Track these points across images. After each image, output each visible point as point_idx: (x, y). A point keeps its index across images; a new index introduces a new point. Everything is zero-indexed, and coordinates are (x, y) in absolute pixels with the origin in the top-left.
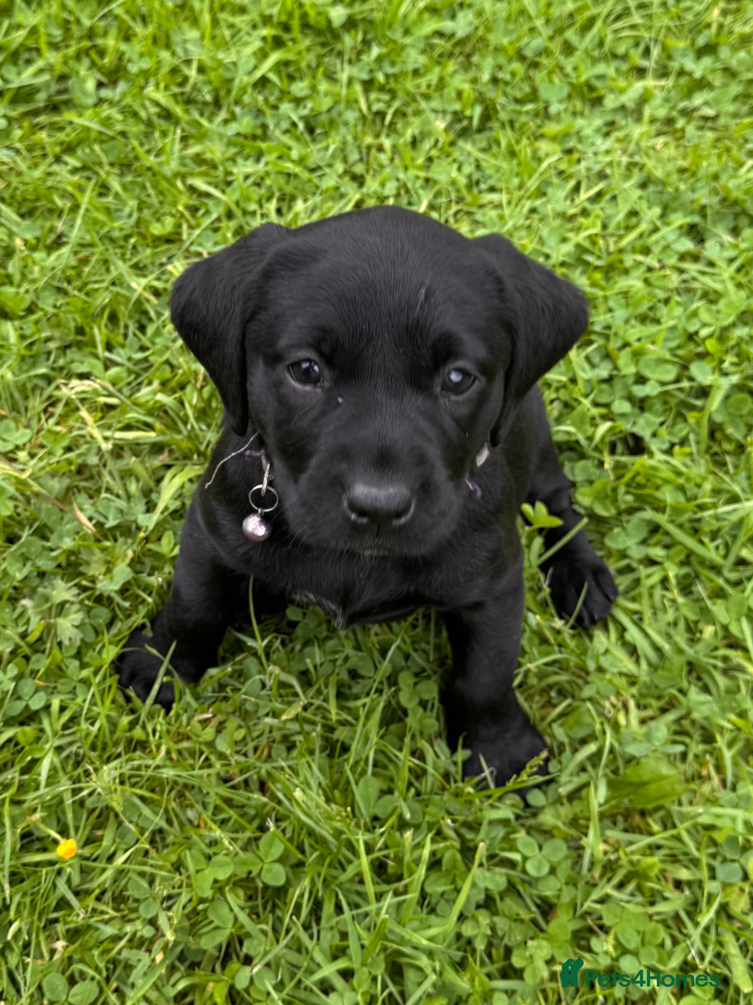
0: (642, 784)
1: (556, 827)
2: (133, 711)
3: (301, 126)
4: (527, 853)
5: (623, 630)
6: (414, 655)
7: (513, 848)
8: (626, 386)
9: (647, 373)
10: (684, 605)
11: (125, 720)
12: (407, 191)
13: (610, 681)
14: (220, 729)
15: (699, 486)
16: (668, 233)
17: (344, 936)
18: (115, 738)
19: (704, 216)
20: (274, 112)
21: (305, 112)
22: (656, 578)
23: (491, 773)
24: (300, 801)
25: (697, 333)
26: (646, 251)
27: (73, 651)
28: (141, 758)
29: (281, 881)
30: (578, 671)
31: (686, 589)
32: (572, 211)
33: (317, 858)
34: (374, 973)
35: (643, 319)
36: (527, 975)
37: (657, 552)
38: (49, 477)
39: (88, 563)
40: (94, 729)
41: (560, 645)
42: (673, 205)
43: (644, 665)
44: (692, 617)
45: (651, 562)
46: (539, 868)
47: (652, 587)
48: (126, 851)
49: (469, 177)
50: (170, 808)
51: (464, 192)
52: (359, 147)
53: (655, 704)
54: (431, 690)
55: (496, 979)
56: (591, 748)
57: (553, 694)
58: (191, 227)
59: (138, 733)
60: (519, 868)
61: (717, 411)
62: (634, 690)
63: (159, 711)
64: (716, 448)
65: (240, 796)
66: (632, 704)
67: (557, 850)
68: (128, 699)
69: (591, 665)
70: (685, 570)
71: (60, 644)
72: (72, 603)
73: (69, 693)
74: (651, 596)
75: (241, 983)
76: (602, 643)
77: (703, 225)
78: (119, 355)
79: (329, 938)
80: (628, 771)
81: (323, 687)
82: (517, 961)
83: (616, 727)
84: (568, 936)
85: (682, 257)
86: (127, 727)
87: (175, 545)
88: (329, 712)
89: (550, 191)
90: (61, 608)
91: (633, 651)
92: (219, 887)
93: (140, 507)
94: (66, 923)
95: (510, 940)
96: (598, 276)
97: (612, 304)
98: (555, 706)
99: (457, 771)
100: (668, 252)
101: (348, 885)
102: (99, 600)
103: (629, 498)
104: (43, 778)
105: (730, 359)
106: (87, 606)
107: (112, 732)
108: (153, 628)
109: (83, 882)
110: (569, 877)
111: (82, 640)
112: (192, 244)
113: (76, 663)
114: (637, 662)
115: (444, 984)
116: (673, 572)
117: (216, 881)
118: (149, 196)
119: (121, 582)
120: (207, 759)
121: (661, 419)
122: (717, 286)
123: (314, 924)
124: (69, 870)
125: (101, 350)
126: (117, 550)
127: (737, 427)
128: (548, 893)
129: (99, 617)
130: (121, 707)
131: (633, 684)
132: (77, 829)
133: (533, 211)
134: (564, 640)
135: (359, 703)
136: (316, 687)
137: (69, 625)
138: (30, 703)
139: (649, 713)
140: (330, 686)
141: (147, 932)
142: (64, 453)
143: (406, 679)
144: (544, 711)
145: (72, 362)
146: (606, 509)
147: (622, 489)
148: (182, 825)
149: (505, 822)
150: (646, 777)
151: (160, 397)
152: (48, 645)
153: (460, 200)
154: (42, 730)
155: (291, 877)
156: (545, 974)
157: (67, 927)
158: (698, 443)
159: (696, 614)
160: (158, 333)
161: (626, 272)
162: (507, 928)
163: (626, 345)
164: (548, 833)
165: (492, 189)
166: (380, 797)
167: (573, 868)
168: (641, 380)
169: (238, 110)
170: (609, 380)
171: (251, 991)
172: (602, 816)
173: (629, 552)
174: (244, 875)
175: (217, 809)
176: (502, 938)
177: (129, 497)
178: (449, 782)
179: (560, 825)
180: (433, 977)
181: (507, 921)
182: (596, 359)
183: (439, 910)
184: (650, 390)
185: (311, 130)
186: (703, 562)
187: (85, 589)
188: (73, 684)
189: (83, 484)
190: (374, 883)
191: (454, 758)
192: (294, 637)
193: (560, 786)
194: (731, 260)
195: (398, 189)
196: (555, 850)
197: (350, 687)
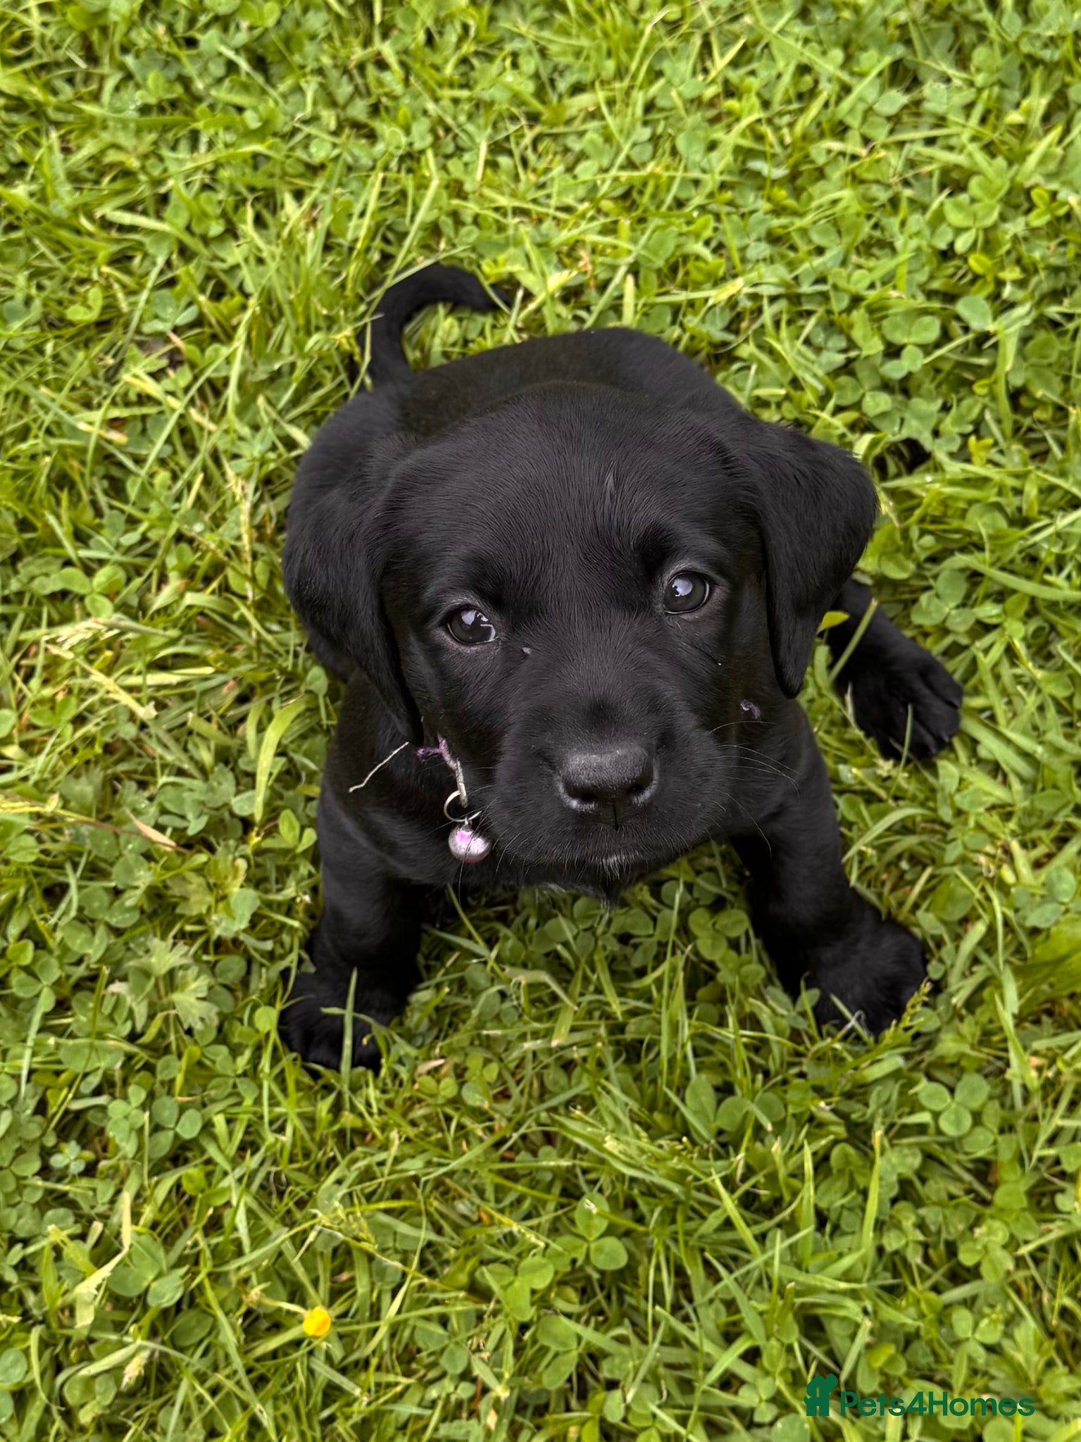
0: (1062, 960)
1: (962, 1055)
2: (328, 1088)
3: (244, 65)
4: (937, 1107)
5: (973, 743)
6: (700, 881)
7: (915, 1107)
8: (875, 370)
9: (898, 338)
10: (1048, 681)
11: (324, 1107)
12: (448, 130)
13: (979, 827)
14: (460, 1074)
15: (1018, 492)
16: (865, 89)
17: (731, 1305)
18: (317, 1136)
19: (908, 42)
20: (193, 52)
21: (242, 38)
22: (997, 651)
23: (859, 1019)
24: (616, 1152)
25: (952, 245)
26: (841, 130)
27: (212, 1035)
28: (366, 1155)
29: (623, 1260)
30: (929, 826)
31: (1042, 653)
32: (710, 92)
33: (661, 1214)
34: (786, 1342)
35: (867, 248)
36: (985, 1270)
37: (989, 611)
38: (72, 781)
39: (185, 899)
40: (287, 1138)
41: (896, 798)
42: (861, 38)
43: (1016, 785)
44: (1061, 693)
45: (984, 628)
46: (958, 1123)
47: (996, 665)
48: (394, 1293)
49: (536, 76)
50: (432, 1210)
51: (536, 105)
52: (346, 71)
53: (1046, 836)
54: (737, 922)
55: (948, 1289)
56: (978, 930)
57: (904, 865)
58: (131, 293)
59: (348, 1119)
60: (932, 1130)
61: (1014, 369)
62: (1012, 825)
63: (365, 1075)
64: (1027, 422)
65: (523, 1161)
66: (1015, 846)
67: (976, 1089)
68: (315, 1075)
69: (946, 814)
70: (1034, 624)
71: (189, 1032)
72: (184, 967)
73: (230, 1095)
74: (997, 678)
75: (614, 1412)
76: (951, 776)
77: (910, 57)
78: (101, 547)
79: (711, 1317)
80: (1037, 951)
81: (589, 972)
82: (967, 1258)
83: (1003, 887)
84: (1024, 1202)
85: (895, 121)
86: (330, 1116)
87: (303, 829)
88: (608, 1004)
89: (666, 66)
90: (171, 980)
91: (995, 770)
92: (541, 1300)
93: (225, 783)
94: (348, 1418)
95: (948, 1232)
96: (782, 194)
97: (818, 239)
98: (913, 883)
99: (808, 1025)
100: (871, 119)
101: (715, 1237)
102: (220, 946)
103: (928, 540)
104: (243, 1233)
105: (1012, 274)
106: (208, 962)
107: (311, 1130)
108: (312, 960)
109: (348, 1351)
110: (1004, 1119)
111: (220, 1014)
112: (141, 320)
113: (224, 1050)
114: (1005, 782)
115: (882, 1324)
116: (1017, 632)
117: (533, 1292)
118: (42, 256)
119: (248, 916)
120: (460, 1127)
121: (939, 402)
122: (960, 159)
123: (684, 1302)
124: (324, 1345)
125: (70, 549)
126: (221, 866)
127: (1048, 385)
128: (981, 1153)
129: (230, 970)
130: (311, 1088)
131: (1007, 816)
132: (315, 1283)
133: (649, 107)
134: (899, 788)
135: (649, 980)
136: (579, 974)
137: (193, 1000)
138: (178, 1129)
139: (1041, 850)
140: (599, 967)
141: (465, 1391)
142: (75, 730)
143: (699, 920)
144: (900, 893)
145: (32, 578)
146: (903, 568)
147: (914, 533)
148: (457, 1228)
149: (896, 1075)
150: (1063, 951)
151: (190, 598)
152: (172, 1038)
153: (533, 118)
154: (209, 1162)
155: (633, 1249)
156: (1010, 1265)
157: (351, 1422)
158: (999, 421)
159: (1066, 687)
160: (146, 490)
161: (820, 174)
162: (941, 1218)
163: (856, 300)
164: (956, 1066)
165: (577, 89)
166: (719, 1102)
167: (1003, 1106)
168: (893, 351)
169: (129, 60)
170: (847, 368)
171: (630, 1418)
172: (1019, 1020)
173: (949, 625)
174: (568, 1269)
175: (500, 1191)
176: (939, 1232)
177: (204, 772)
178: (801, 1043)
179: (966, 1049)
180: (867, 1324)
181: (937, 1209)
182: (819, 339)
183: (844, 1226)
184: (911, 362)
185: (260, 63)
186: (1053, 605)
187: (193, 936)
188: (231, 1082)
189: (122, 767)
190: (748, 1225)
191: (799, 1008)
192: (519, 906)
193: (952, 995)
194: (969, 107)
195: (433, 131)
196: (973, 1092)
197: (626, 958)
